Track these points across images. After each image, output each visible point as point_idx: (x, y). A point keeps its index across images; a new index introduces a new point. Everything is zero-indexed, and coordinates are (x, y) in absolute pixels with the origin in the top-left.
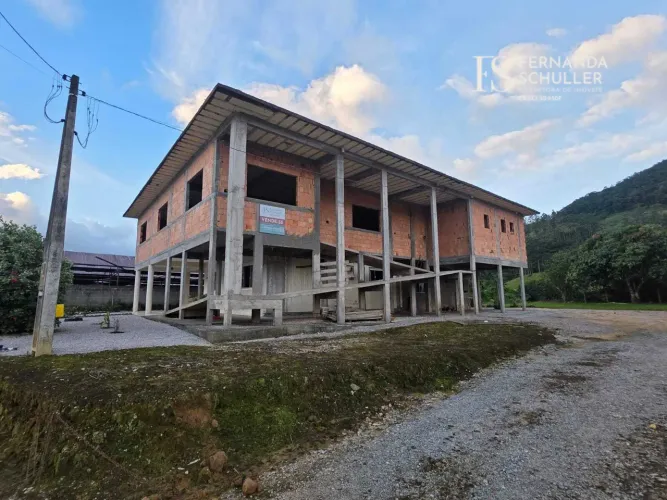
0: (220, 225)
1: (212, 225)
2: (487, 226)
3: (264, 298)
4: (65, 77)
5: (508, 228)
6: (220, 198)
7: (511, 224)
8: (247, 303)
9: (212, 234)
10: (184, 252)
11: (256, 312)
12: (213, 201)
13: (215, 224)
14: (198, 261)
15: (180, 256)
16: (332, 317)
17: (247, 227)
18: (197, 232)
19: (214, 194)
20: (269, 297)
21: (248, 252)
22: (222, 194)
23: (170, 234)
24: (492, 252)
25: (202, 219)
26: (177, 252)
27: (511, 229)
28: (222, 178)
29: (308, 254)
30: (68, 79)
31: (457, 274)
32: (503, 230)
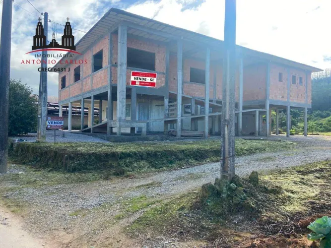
0: (113, 83)
1: (109, 82)
2: (280, 80)
3: (137, 122)
4: (42, 14)
5: (298, 81)
6: (113, 68)
7: (301, 79)
8: (128, 124)
9: (109, 87)
10: (92, 96)
11: (133, 129)
12: (109, 69)
13: (110, 82)
14: (99, 101)
15: (90, 98)
16: (174, 134)
17: (127, 84)
18: (100, 86)
19: (110, 65)
20: (139, 121)
21: (128, 96)
22: (114, 65)
23: (82, 85)
24: (283, 97)
25: (103, 78)
26: (88, 96)
27: (301, 82)
28: (114, 56)
29: (161, 98)
30: (43, 14)
31: (255, 111)
32: (294, 82)
